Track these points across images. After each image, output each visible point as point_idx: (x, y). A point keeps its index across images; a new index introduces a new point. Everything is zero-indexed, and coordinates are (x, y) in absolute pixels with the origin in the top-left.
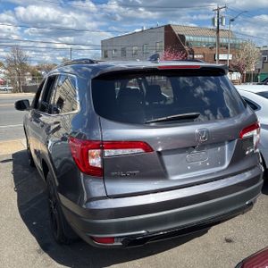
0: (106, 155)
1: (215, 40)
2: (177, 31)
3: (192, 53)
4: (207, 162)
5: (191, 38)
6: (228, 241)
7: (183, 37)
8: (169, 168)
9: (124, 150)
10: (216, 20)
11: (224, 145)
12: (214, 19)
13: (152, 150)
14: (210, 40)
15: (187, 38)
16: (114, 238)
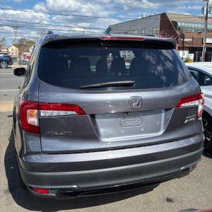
0: (42, 114)
1: (203, 26)
2: (171, 18)
3: (183, 36)
4: (141, 127)
5: (183, 24)
6: (169, 200)
7: (175, 23)
8: (102, 130)
9: (60, 112)
10: (205, 9)
11: (161, 113)
12: (203, 9)
13: (84, 113)
14: (200, 26)
15: (179, 24)
16: (48, 189)
